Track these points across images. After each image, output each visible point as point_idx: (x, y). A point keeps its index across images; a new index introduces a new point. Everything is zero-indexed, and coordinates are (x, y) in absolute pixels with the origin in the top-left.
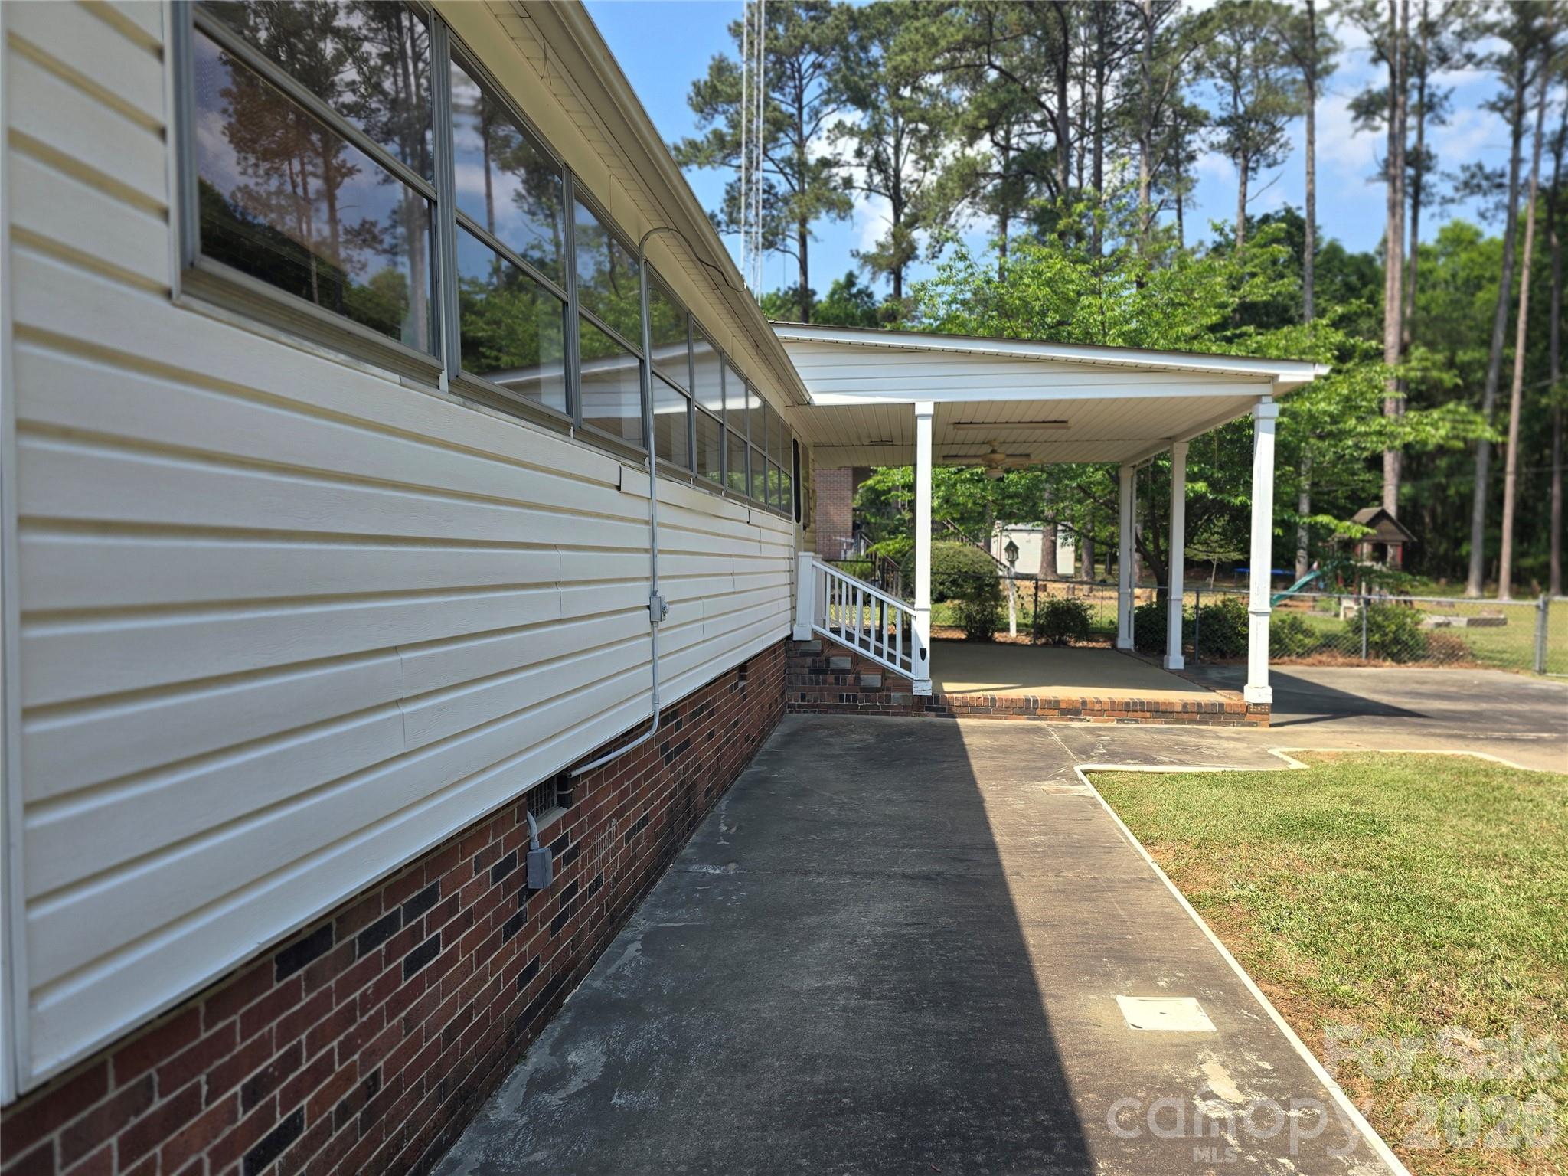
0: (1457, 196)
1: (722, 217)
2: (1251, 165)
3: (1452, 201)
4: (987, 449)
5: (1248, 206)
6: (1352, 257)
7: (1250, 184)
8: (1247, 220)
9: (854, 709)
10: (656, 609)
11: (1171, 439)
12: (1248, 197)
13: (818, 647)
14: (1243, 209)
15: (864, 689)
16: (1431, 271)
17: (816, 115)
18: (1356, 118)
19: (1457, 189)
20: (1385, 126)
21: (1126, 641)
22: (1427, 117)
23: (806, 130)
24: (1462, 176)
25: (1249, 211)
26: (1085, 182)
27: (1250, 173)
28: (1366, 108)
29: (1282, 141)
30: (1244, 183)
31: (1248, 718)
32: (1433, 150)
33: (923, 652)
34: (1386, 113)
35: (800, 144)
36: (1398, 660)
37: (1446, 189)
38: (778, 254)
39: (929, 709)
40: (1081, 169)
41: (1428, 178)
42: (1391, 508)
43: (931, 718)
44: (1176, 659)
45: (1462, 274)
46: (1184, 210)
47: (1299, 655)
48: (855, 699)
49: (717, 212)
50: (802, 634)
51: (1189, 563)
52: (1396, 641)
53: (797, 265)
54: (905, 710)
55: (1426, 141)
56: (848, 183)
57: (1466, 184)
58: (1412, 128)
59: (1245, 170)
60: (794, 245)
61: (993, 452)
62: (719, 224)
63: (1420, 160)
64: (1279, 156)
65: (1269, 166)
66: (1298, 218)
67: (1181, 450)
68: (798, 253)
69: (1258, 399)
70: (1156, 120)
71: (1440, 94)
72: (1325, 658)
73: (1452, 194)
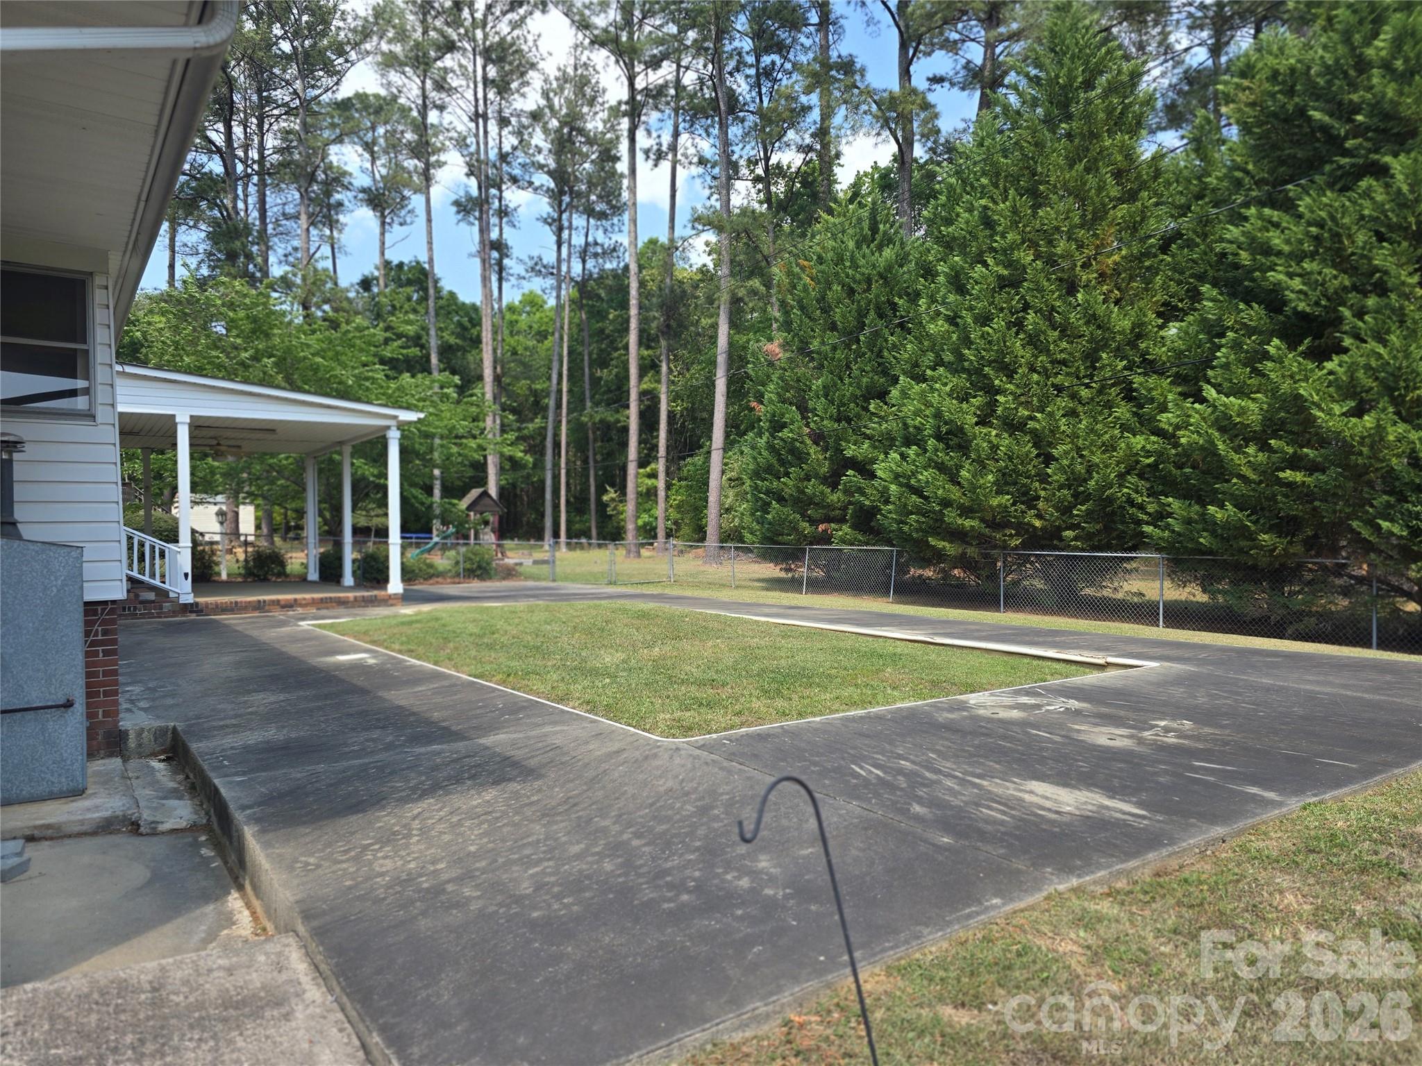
0: (527, 275)
2: (388, 220)
3: (524, 278)
4: (215, 442)
5: (386, 252)
6: (464, 304)
7: (387, 235)
8: (387, 264)
9: (134, 616)
11: (341, 443)
12: (387, 245)
14: (383, 254)
15: (142, 602)
16: (517, 322)
18: (458, 212)
19: (526, 271)
20: (477, 223)
21: (313, 575)
22: (505, 220)
24: (530, 263)
25: (388, 256)
26: (251, 207)
27: (387, 227)
28: (465, 207)
29: (410, 207)
30: (383, 234)
31: (391, 602)
32: (510, 243)
33: (186, 575)
34: (477, 214)
36: (481, 578)
37: (519, 269)
39: (191, 612)
40: (246, 196)
41: (506, 261)
42: (493, 491)
43: (193, 617)
44: (348, 580)
45: (535, 326)
46: (337, 255)
47: (425, 579)
48: (135, 609)
51: (356, 531)
52: (480, 567)
54: (174, 613)
55: (504, 236)
57: (533, 269)
58: (495, 225)
59: (383, 224)
61: (219, 444)
63: (500, 246)
64: (408, 220)
65: (401, 224)
66: (424, 269)
67: (347, 450)
69: (388, 428)
70: (312, 178)
71: (512, 206)
72: (440, 580)
73: (523, 273)
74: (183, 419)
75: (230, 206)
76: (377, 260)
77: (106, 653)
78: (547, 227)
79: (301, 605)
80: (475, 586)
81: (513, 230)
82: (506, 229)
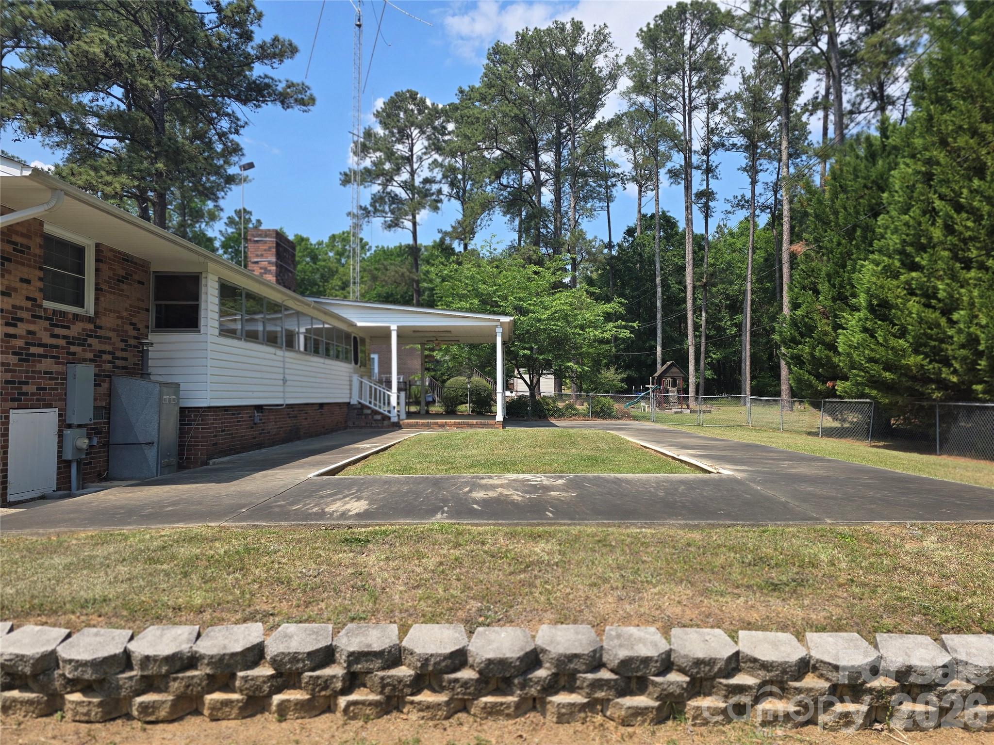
1: (370, 208)
3: (730, 212)
9: (371, 427)
10: (285, 381)
12: (642, 206)
13: (359, 406)
14: (640, 211)
15: (375, 420)
17: (420, 159)
18: (671, 177)
19: (733, 207)
20: (683, 182)
23: (415, 166)
25: (643, 211)
27: (642, 194)
28: (675, 173)
30: (640, 199)
31: (496, 426)
32: (716, 190)
33: (394, 407)
34: (683, 176)
35: (413, 173)
36: (604, 418)
38: (400, 229)
41: (713, 203)
47: (568, 417)
48: (372, 423)
49: (368, 206)
50: (354, 402)
53: (411, 235)
54: (389, 427)
56: (440, 192)
57: (738, 205)
60: (408, 224)
62: (369, 212)
63: (708, 195)
68: (411, 228)
69: (497, 326)
71: (714, 165)
72: (576, 418)
73: (730, 209)
74: (394, 327)
75: (536, 201)
76: (636, 215)
77: (202, 429)
78: (746, 173)
79: (449, 425)
80: (599, 421)
81: (716, 181)
82: (711, 181)
